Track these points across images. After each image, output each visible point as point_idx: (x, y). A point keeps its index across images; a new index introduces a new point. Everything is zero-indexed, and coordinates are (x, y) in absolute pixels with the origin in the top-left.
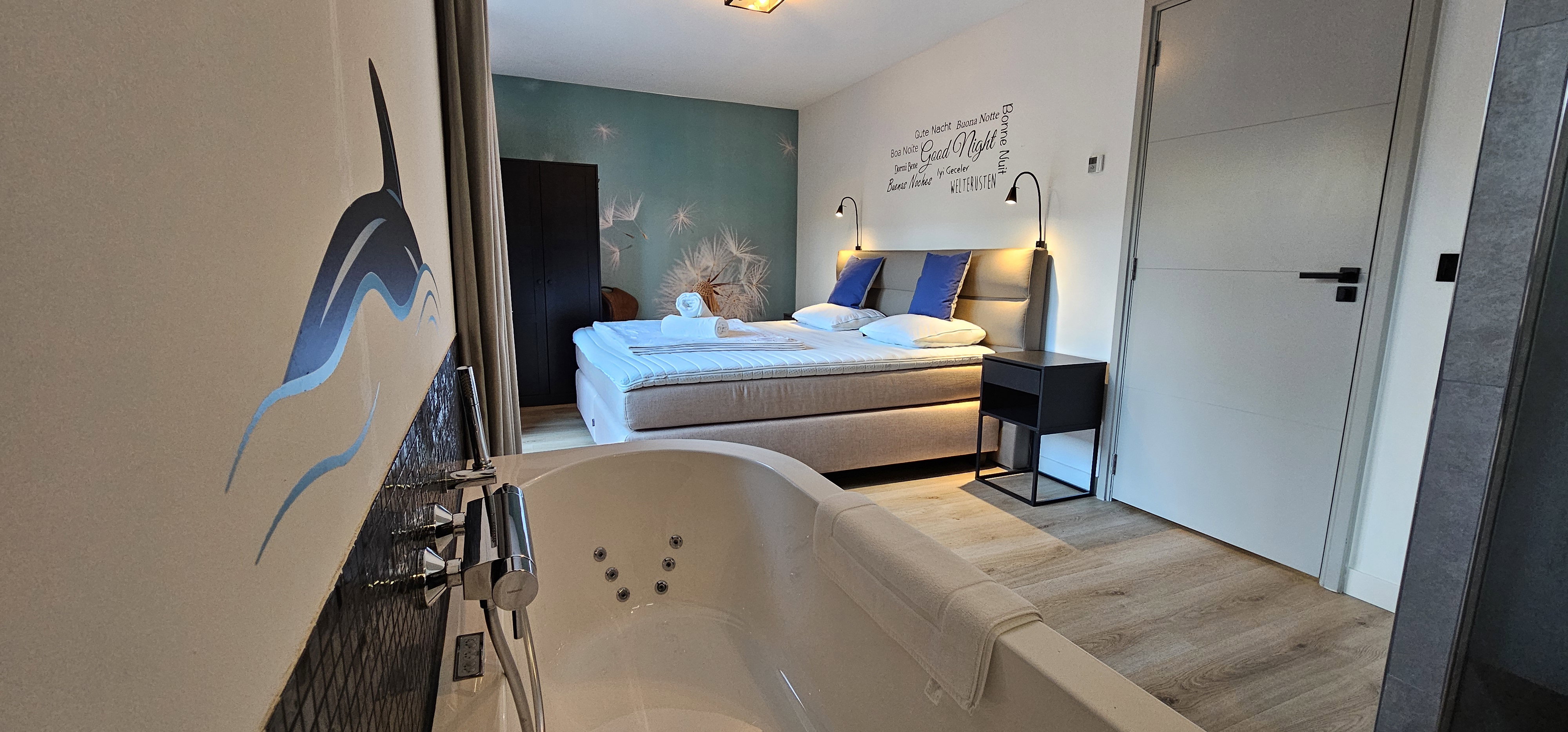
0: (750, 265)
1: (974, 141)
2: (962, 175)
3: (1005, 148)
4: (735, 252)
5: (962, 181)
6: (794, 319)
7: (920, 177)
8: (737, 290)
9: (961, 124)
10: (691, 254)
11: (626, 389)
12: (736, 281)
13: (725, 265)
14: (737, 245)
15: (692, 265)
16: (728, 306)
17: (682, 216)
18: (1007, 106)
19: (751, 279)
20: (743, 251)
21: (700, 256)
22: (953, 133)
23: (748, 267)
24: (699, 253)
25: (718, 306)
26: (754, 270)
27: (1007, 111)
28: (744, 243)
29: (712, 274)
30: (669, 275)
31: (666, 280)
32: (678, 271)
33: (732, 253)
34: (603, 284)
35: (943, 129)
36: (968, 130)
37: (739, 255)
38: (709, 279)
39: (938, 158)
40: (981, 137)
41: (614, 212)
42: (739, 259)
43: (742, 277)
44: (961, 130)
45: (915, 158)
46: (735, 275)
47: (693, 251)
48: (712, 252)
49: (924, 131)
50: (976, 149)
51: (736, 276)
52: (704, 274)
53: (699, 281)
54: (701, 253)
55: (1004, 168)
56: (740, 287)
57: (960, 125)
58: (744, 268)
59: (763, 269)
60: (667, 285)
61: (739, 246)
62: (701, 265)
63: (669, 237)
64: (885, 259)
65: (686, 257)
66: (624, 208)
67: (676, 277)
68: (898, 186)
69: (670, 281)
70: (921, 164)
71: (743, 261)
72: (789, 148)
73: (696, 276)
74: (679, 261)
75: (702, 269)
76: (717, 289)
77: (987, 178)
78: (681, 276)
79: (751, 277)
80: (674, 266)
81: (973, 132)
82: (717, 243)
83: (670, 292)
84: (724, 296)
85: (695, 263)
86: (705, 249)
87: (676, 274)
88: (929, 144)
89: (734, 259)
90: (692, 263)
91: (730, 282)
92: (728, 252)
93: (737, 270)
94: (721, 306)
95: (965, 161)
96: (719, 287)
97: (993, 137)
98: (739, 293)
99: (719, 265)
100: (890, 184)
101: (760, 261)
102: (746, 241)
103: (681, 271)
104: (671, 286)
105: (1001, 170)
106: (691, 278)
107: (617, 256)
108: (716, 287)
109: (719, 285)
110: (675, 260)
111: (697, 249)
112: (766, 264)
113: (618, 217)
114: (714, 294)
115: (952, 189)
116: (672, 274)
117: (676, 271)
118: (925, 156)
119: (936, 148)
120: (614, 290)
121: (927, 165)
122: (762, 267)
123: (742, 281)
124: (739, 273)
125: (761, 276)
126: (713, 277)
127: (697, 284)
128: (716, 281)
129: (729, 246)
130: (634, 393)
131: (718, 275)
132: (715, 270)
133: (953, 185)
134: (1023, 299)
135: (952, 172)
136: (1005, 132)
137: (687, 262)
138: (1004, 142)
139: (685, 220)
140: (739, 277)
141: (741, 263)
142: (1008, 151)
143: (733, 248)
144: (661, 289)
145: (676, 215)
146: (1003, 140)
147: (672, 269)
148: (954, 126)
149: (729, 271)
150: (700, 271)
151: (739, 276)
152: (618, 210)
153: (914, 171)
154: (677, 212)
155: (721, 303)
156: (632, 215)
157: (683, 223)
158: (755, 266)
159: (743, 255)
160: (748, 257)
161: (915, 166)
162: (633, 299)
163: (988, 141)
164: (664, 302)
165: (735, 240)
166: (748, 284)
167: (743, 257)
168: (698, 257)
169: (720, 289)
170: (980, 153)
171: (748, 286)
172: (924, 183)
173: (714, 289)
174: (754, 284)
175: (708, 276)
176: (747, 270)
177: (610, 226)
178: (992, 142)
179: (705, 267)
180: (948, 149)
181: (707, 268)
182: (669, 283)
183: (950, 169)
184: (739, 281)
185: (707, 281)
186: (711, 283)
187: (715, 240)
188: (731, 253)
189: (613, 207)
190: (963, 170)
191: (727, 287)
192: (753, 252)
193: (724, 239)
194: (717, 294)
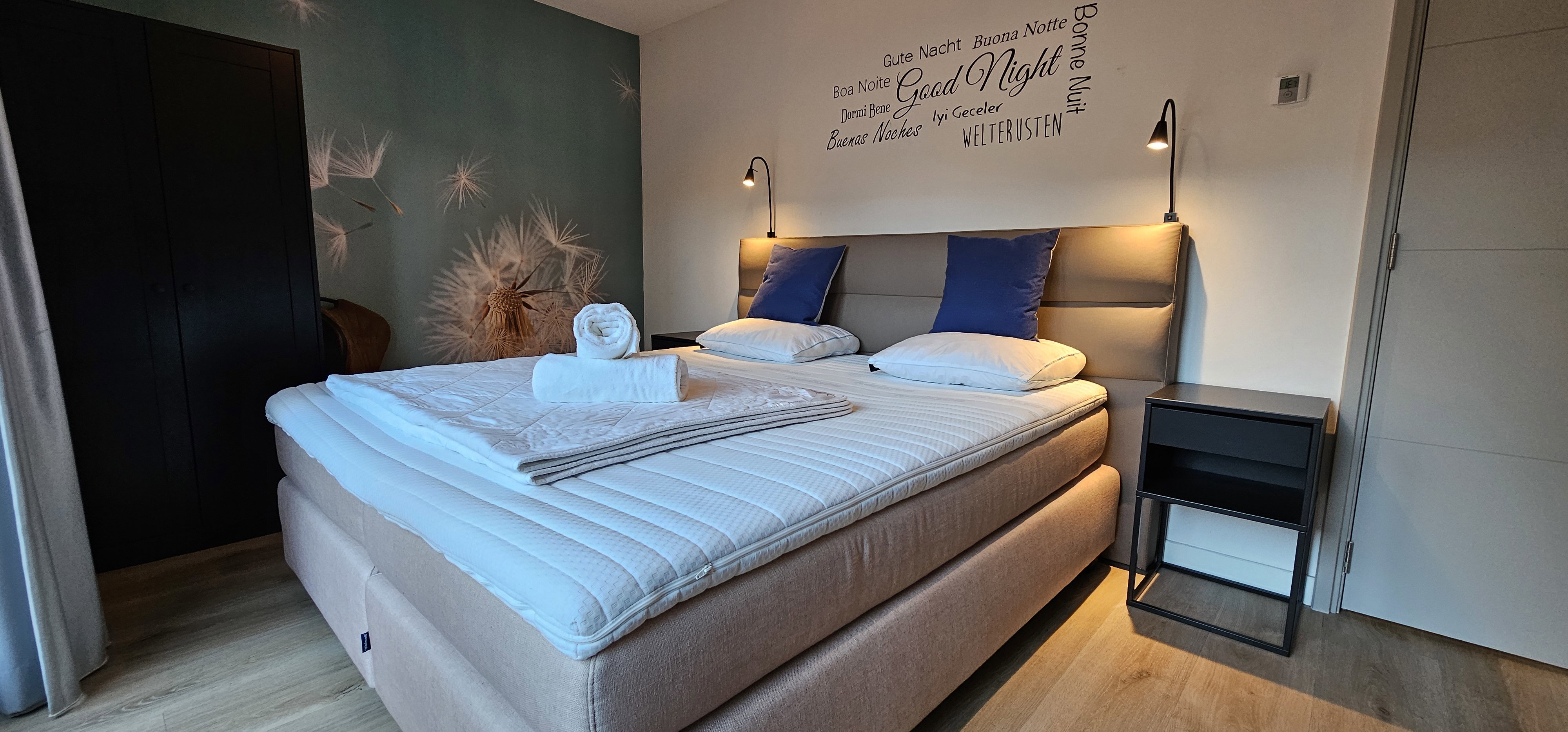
0: (578, 262)
1: (1012, 65)
2: (987, 118)
3: (1082, 72)
4: (554, 242)
5: (987, 129)
6: (698, 344)
7: (897, 125)
8: (559, 300)
9: (983, 41)
10: (482, 244)
11: (592, 644)
12: (558, 286)
13: (539, 261)
14: (557, 231)
15: (486, 261)
16: (546, 325)
17: (463, 178)
18: (1084, 7)
19: (580, 283)
20: (566, 241)
21: (498, 247)
22: (966, 55)
23: (574, 265)
24: (497, 241)
25: (532, 327)
26: (584, 270)
27: (1084, 15)
28: (568, 230)
29: (519, 275)
30: (445, 277)
31: (440, 286)
32: (463, 273)
33: (551, 244)
34: (323, 293)
35: (943, 49)
36: (998, 49)
37: (561, 246)
38: (515, 284)
39: (934, 94)
40: (1027, 56)
41: (330, 161)
42: (562, 252)
43: (566, 281)
44: (983, 49)
45: (885, 96)
46: (555, 278)
47: (486, 238)
48: (517, 240)
49: (902, 55)
50: (1016, 77)
51: (559, 278)
52: (506, 276)
53: (498, 287)
54: (500, 241)
55: (1079, 105)
56: (564, 295)
57: (979, 40)
58: (569, 266)
59: (598, 269)
60: (442, 293)
61: (560, 233)
62: (501, 260)
63: (443, 213)
64: (848, 248)
65: (474, 247)
66: (351, 156)
67: (458, 281)
68: (849, 140)
69: (449, 288)
70: (895, 105)
71: (567, 256)
72: (628, 90)
73: (491, 278)
74: (462, 254)
75: (502, 267)
76: (529, 300)
77: (1042, 122)
78: (467, 279)
79: (580, 281)
80: (455, 263)
81: (1011, 52)
82: (525, 226)
83: (448, 305)
84: (541, 311)
85: (490, 257)
86: (506, 235)
87: (457, 276)
88: (914, 76)
89: (554, 252)
90: (486, 258)
91: (549, 289)
92: (544, 241)
93: (558, 270)
94: (536, 326)
95: (992, 95)
96: (531, 297)
97: (1055, 56)
98: (563, 304)
99: (530, 261)
100: (832, 138)
101: (592, 257)
102: (571, 226)
103: (466, 271)
104: (451, 296)
105: (1074, 108)
106: (486, 282)
107: (341, 241)
108: (527, 296)
109: (531, 293)
110: (456, 251)
111: (493, 235)
112: (602, 261)
113: (341, 172)
114: (524, 309)
115: (967, 141)
116: (451, 275)
117: (459, 271)
118: (907, 93)
119: (929, 80)
120: (339, 305)
121: (911, 106)
122: (594, 268)
123: (566, 287)
124: (563, 275)
125: (594, 280)
126: (521, 281)
127: (495, 291)
128: (526, 287)
129: (545, 232)
130: (621, 654)
131: (529, 277)
132: (523, 268)
133: (967, 134)
134: (1162, 304)
135: (963, 114)
136: (1081, 48)
137: (477, 256)
138: (1079, 64)
139: (473, 187)
140: (563, 280)
141: (564, 259)
142: (1089, 78)
143: (551, 236)
144: (430, 301)
145: (453, 176)
146: (1077, 61)
147: (450, 268)
148: (968, 43)
149: (546, 271)
150: (498, 270)
151: (561, 279)
152: (340, 159)
153: (881, 118)
154: (455, 171)
155: (535, 322)
156: (370, 168)
157: (467, 191)
158: (585, 264)
159: (567, 247)
160: (574, 250)
161: (886, 109)
162: (381, 320)
163: (1044, 64)
164: (437, 322)
165: (554, 224)
166: (576, 292)
167: (568, 250)
168: (495, 248)
169: (533, 299)
170: (1025, 82)
171: (577, 295)
172: (904, 133)
173: (523, 299)
174: (585, 290)
175: (512, 279)
176: (574, 269)
177: (323, 185)
178: (1051, 64)
179: (507, 264)
180: (955, 80)
181: (511, 265)
182: (447, 291)
183: (961, 110)
184: (562, 287)
185: (511, 286)
186: (519, 291)
187: (522, 220)
188: (548, 242)
189: (329, 151)
190: (989, 110)
191: (544, 296)
192: (581, 243)
193: (536, 221)
194: (529, 307)
